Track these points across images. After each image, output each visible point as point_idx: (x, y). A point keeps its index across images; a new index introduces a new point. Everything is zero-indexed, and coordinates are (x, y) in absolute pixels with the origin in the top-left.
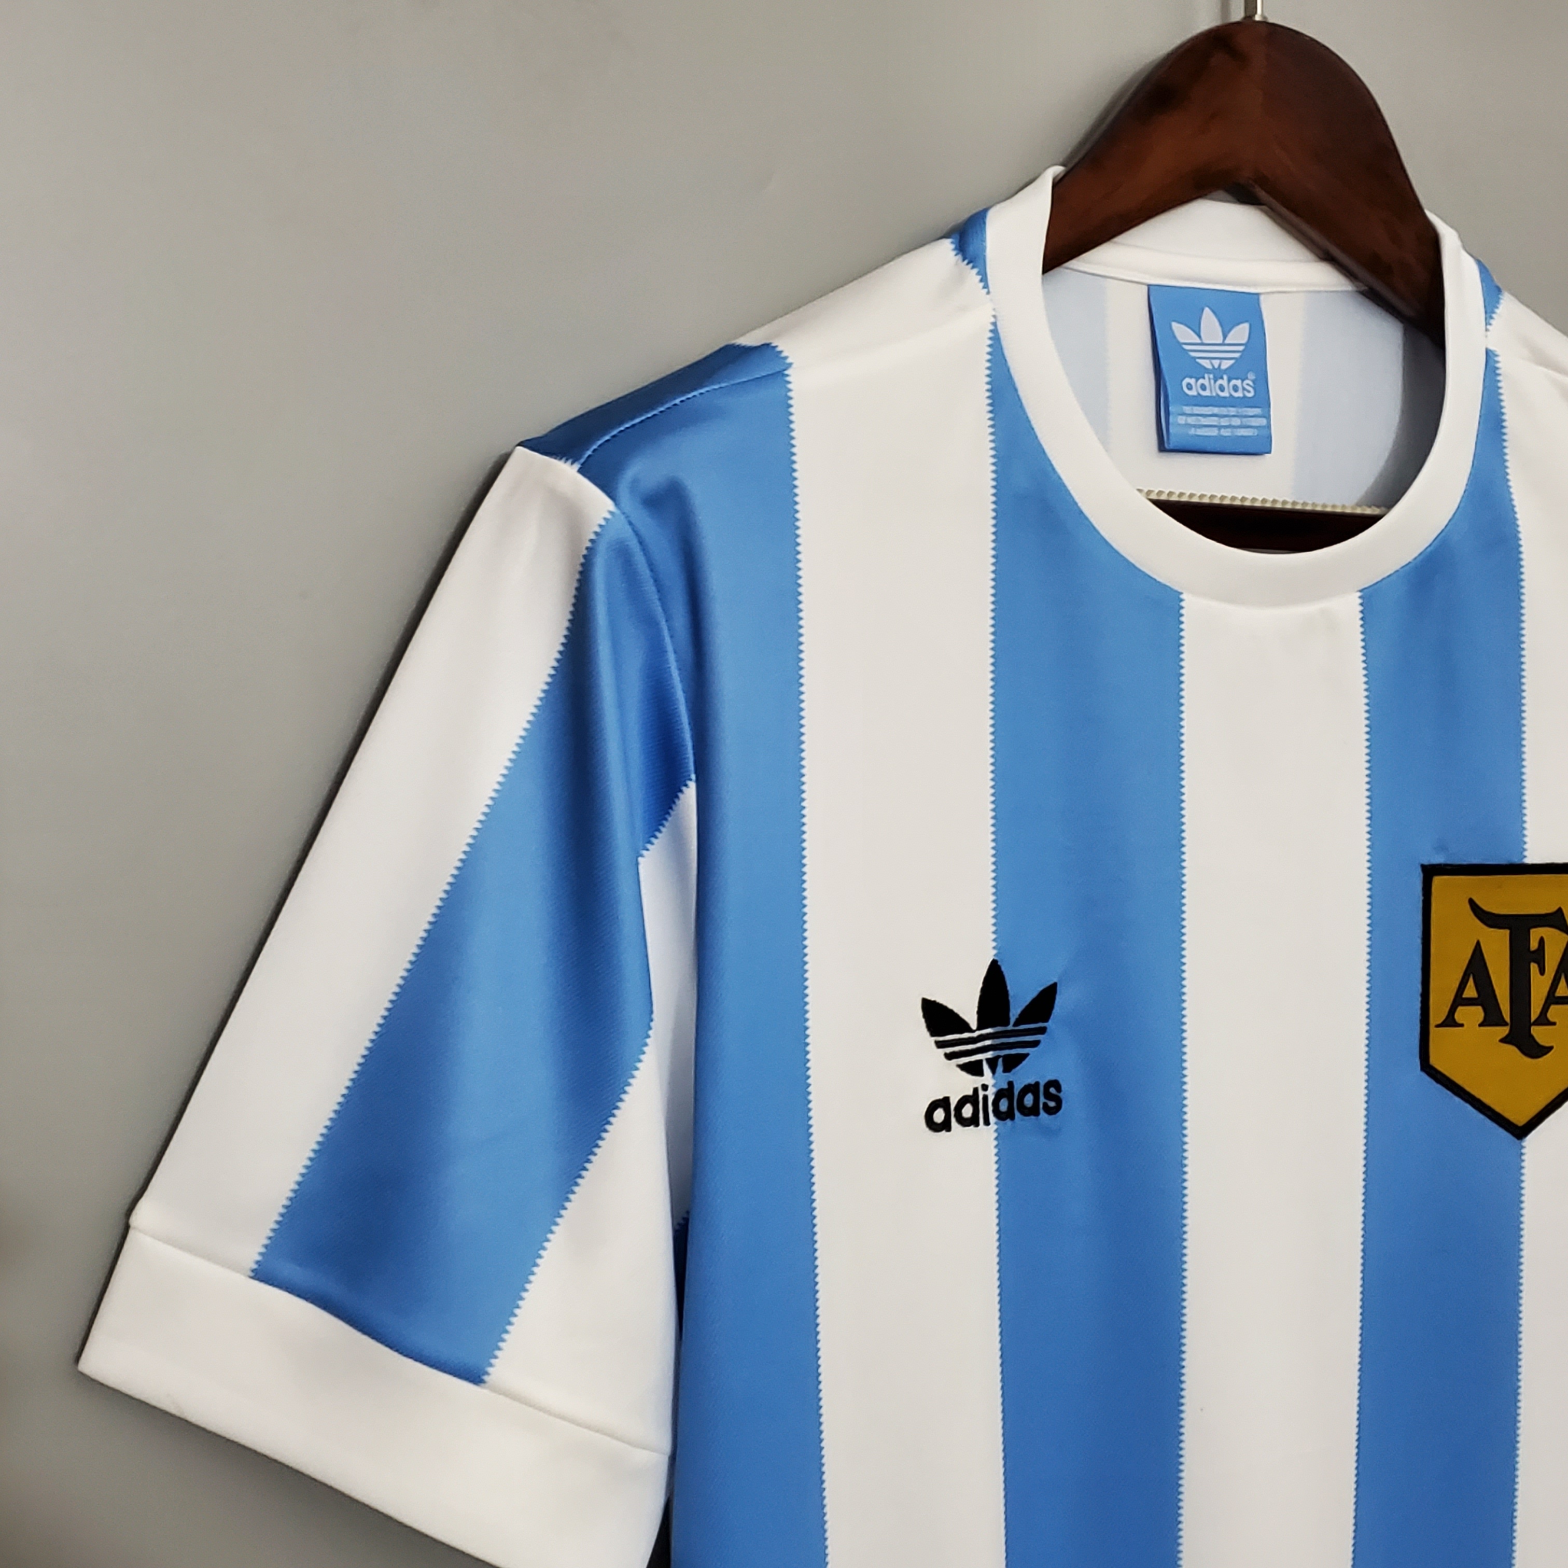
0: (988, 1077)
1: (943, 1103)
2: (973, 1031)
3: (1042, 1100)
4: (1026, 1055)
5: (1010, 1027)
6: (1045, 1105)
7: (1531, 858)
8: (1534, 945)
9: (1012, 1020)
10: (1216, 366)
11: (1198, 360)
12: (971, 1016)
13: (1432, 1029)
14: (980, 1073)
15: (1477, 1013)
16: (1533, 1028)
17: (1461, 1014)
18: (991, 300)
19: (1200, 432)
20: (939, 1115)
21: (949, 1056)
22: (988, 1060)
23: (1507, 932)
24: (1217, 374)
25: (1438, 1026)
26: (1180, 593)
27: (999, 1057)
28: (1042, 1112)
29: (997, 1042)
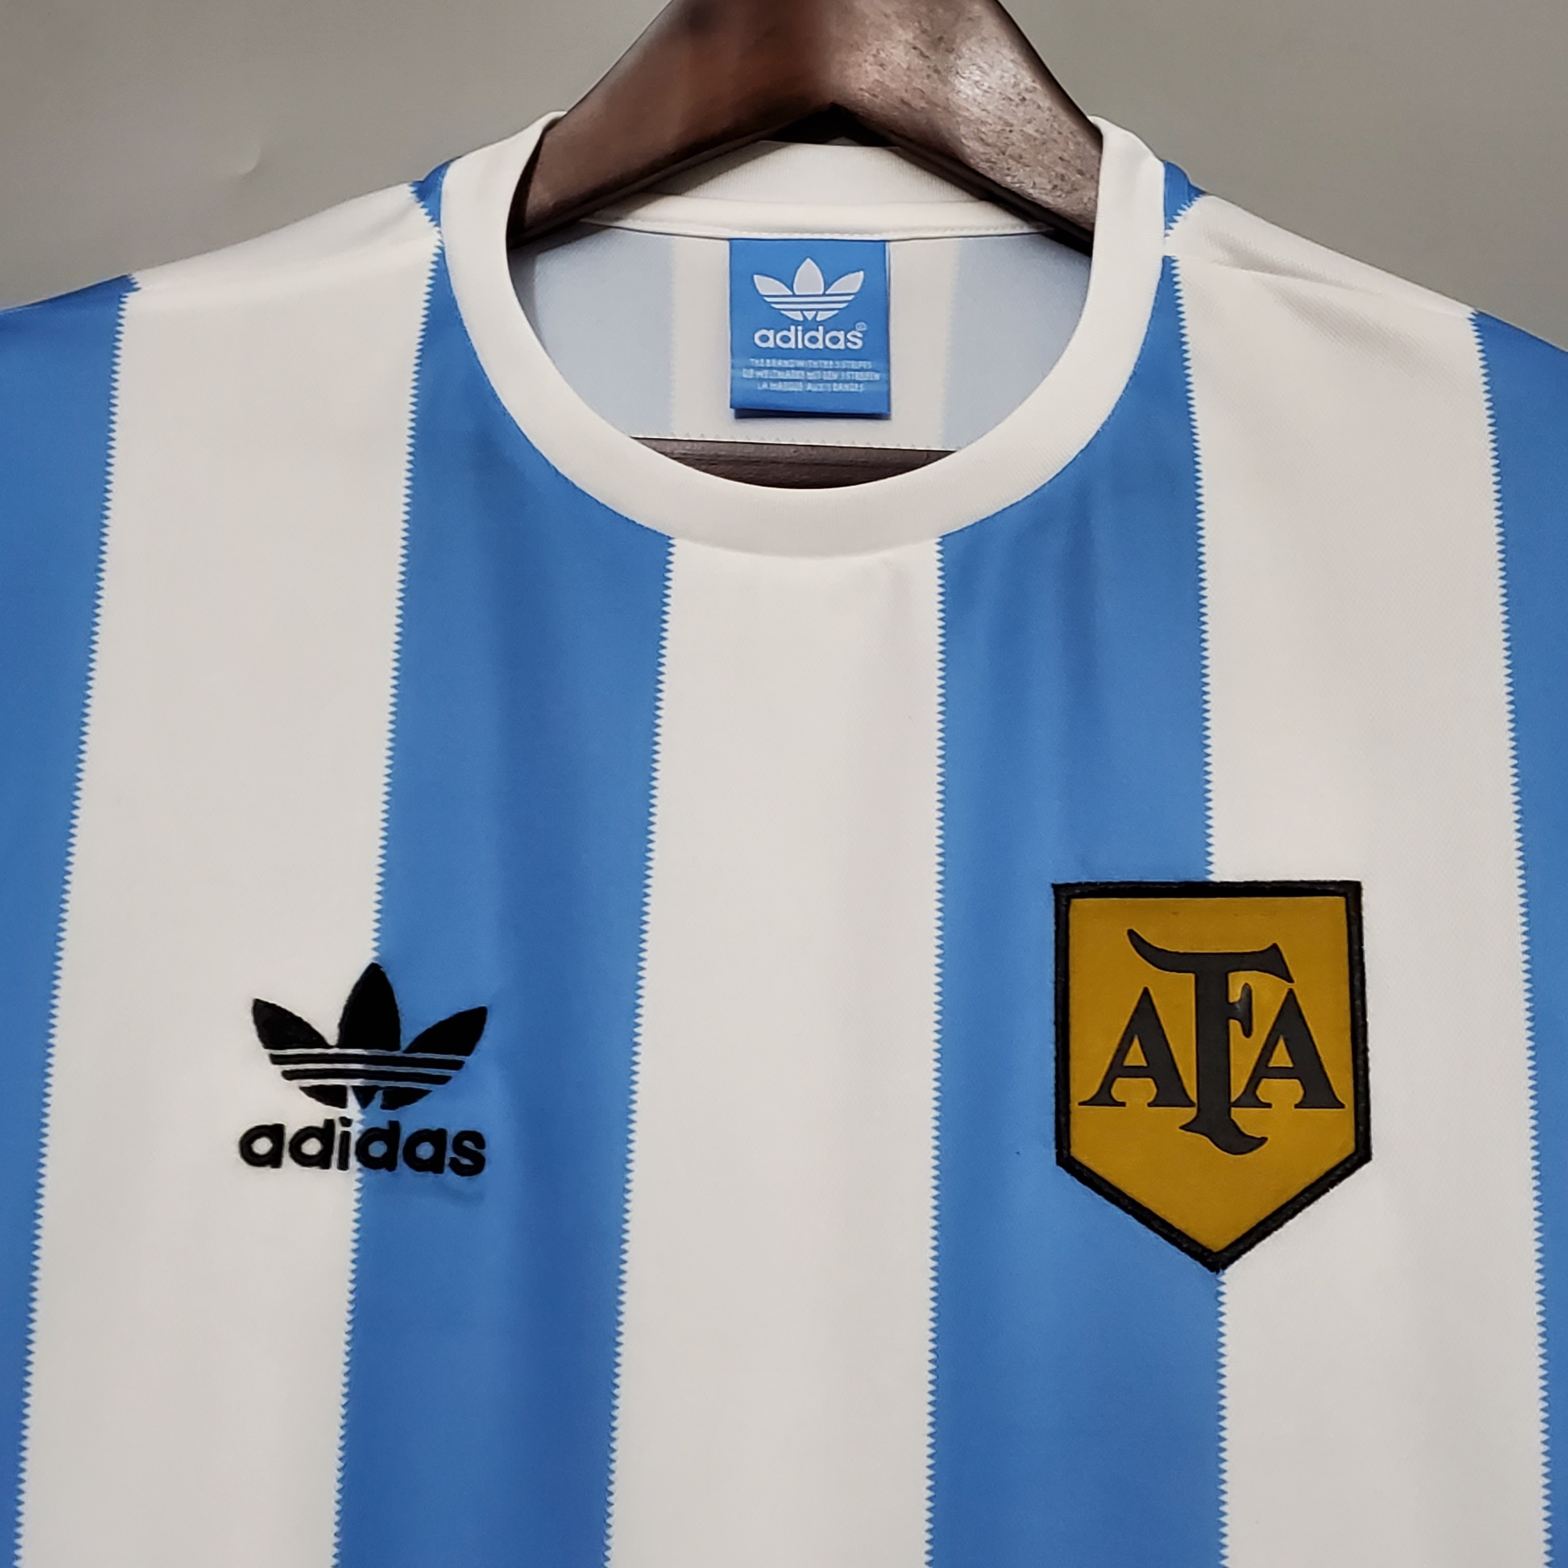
0: (353, 1109)
1: (275, 1132)
2: (328, 1047)
3: (450, 1154)
4: (426, 1092)
5: (397, 1053)
6: (452, 1159)
7: (1221, 873)
8: (1235, 994)
9: (405, 1043)
10: (810, 318)
11: (783, 312)
12: (329, 1029)
13: (1074, 1106)
14: (342, 1104)
15: (1147, 1088)
16: (1233, 1109)
17: (1121, 1088)
18: (440, 232)
19: (779, 387)
20: (263, 1146)
21: (288, 1075)
22: (355, 1088)
23: (1192, 976)
24: (809, 326)
25: (1081, 1104)
26: (669, 538)
27: (376, 1088)
28: (447, 1169)
29: (373, 1068)
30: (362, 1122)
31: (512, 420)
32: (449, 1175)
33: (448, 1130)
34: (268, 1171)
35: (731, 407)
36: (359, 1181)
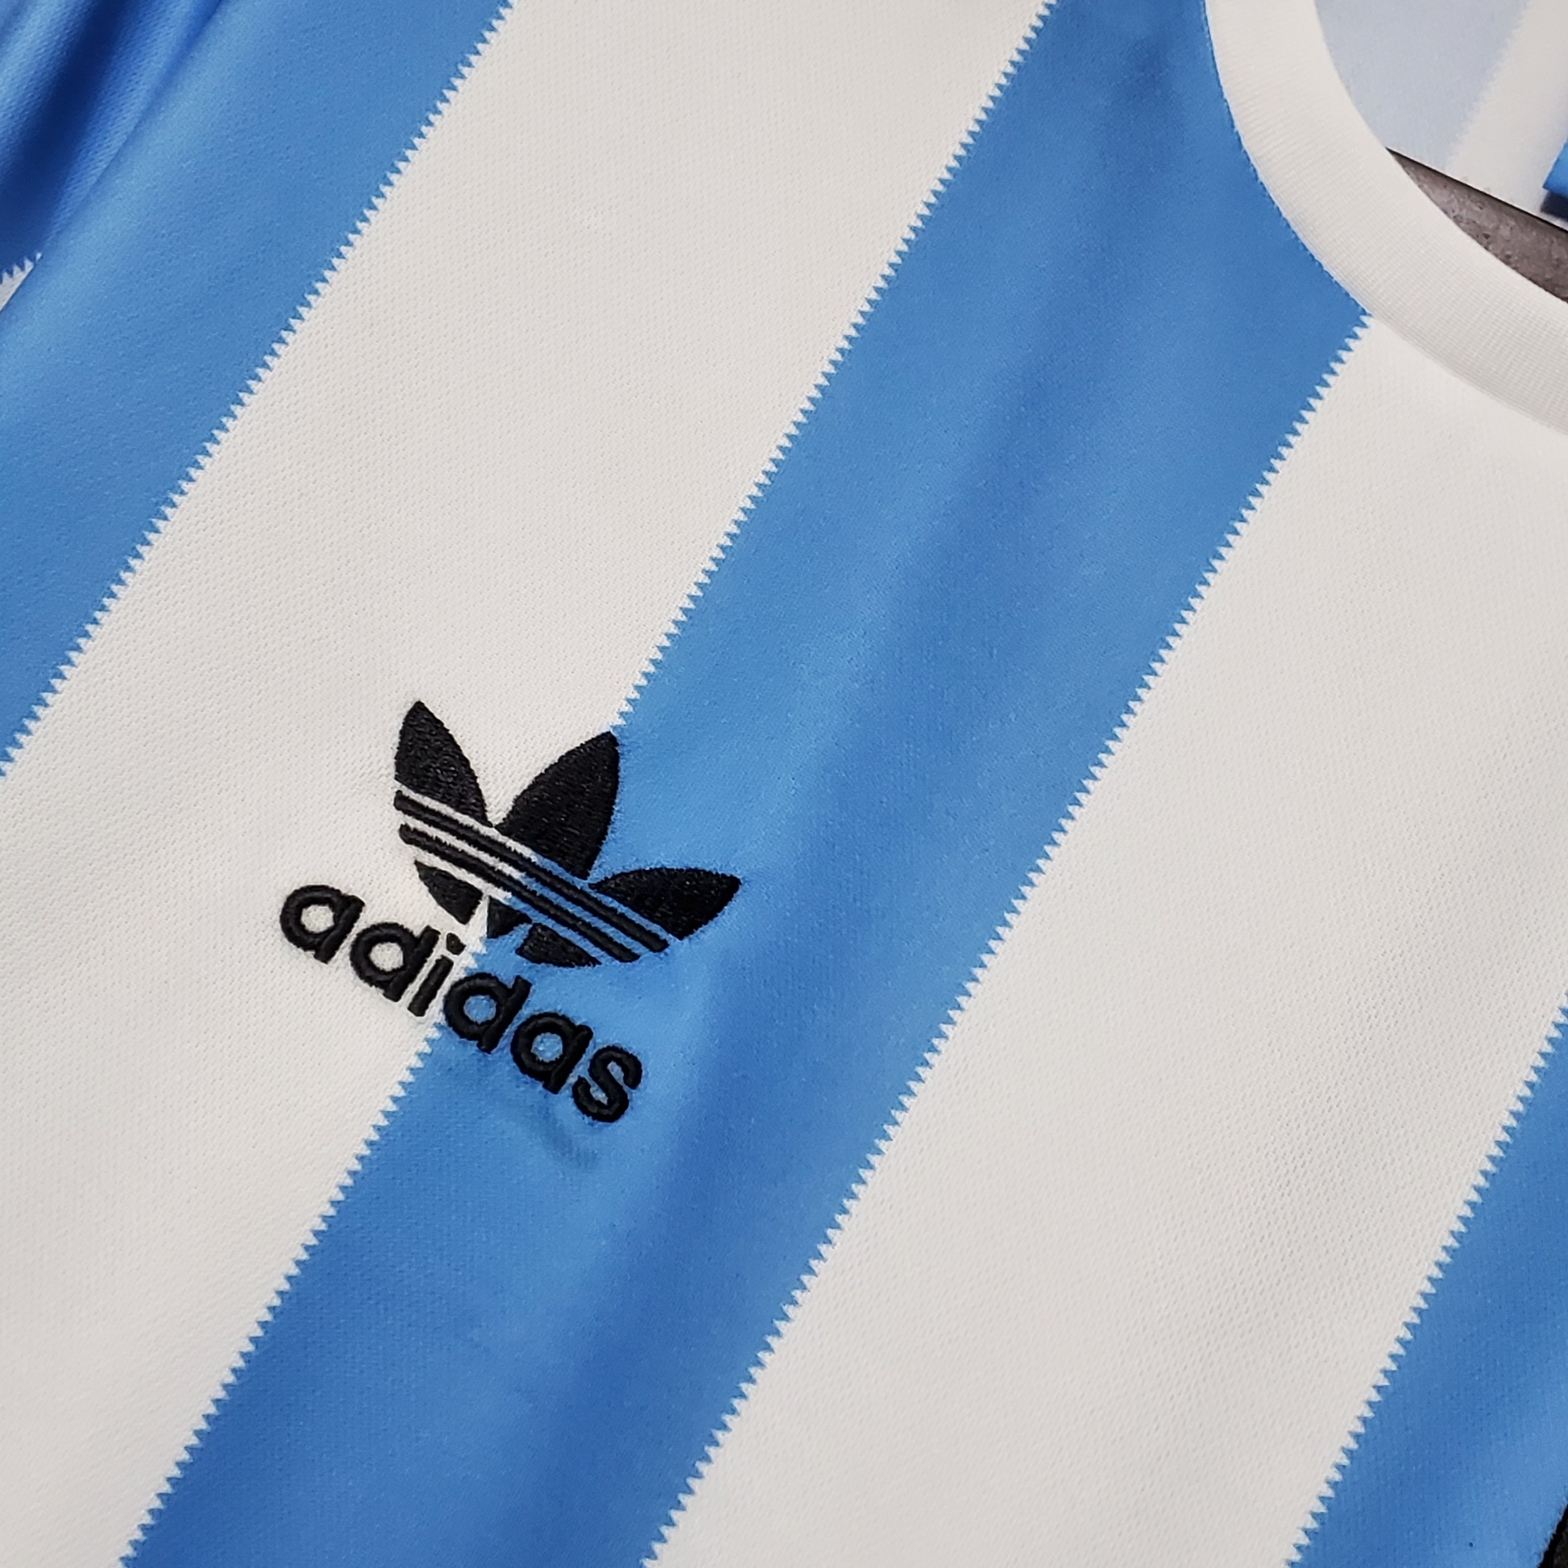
0: (475, 929)
2: (484, 821)
3: (581, 1070)
4: (595, 962)
5: (580, 883)
6: (581, 1080)
9: (596, 875)
12: (499, 797)
14: (464, 917)
20: (318, 918)
21: (408, 836)
22: (493, 902)
26: (1364, 313)
27: (525, 919)
28: (566, 1092)
29: (534, 886)
30: (477, 956)
31: (1207, 41)
32: (564, 1103)
33: (595, 1034)
34: (306, 959)
35: (1545, 186)
36: (430, 1041)
